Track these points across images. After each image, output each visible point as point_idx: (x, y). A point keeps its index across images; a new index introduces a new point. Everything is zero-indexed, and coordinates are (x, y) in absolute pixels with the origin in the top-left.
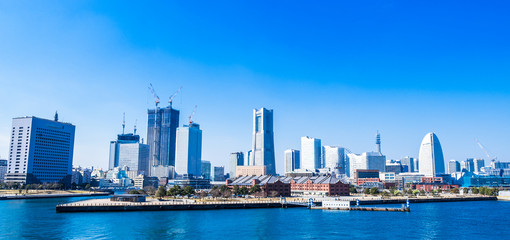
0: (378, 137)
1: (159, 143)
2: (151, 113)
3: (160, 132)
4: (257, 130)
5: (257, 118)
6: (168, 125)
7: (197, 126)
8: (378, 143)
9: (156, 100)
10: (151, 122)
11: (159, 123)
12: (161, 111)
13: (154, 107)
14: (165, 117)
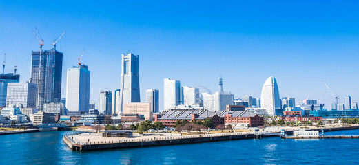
0: (221, 79)
1: (43, 83)
2: (35, 54)
3: (44, 72)
4: (125, 72)
5: (125, 62)
6: (53, 66)
7: (85, 67)
8: (221, 84)
9: (41, 42)
10: (35, 63)
11: (44, 64)
12: (45, 53)
13: (38, 50)
14: (49, 58)
